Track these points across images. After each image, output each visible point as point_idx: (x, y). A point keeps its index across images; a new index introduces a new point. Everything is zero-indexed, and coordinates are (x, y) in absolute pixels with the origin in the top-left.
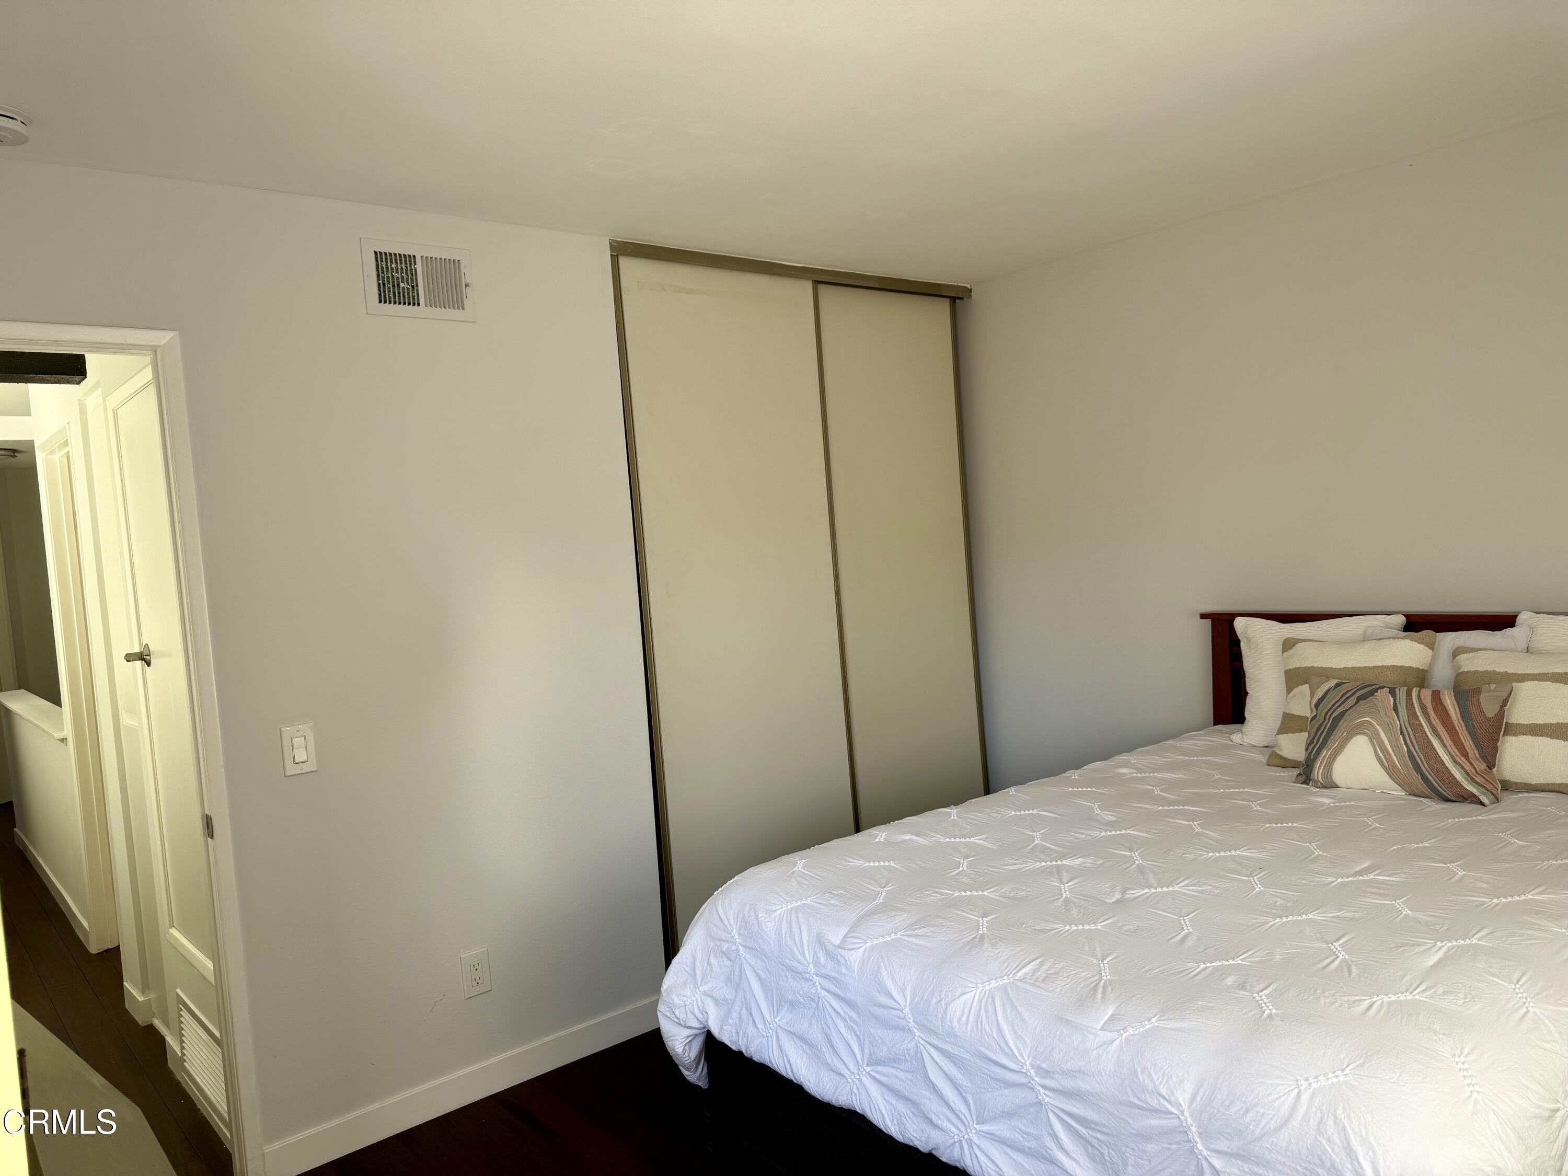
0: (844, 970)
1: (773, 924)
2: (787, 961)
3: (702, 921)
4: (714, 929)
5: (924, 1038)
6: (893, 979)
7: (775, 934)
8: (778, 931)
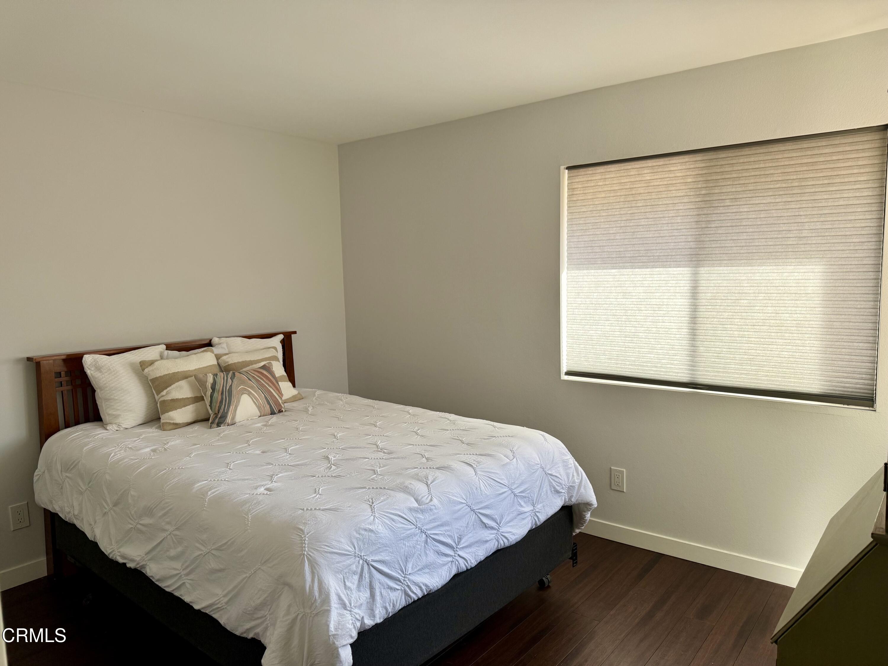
0: (435, 511)
1: (381, 526)
2: (402, 535)
3: (325, 570)
4: (338, 565)
5: (478, 508)
6: (455, 496)
7: (386, 529)
8: (386, 526)
